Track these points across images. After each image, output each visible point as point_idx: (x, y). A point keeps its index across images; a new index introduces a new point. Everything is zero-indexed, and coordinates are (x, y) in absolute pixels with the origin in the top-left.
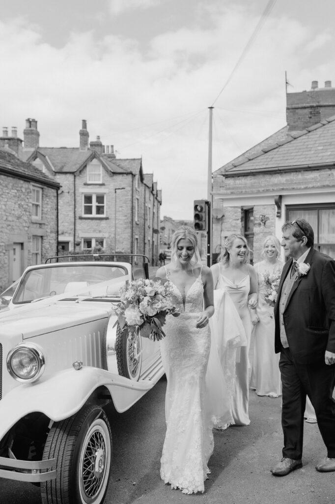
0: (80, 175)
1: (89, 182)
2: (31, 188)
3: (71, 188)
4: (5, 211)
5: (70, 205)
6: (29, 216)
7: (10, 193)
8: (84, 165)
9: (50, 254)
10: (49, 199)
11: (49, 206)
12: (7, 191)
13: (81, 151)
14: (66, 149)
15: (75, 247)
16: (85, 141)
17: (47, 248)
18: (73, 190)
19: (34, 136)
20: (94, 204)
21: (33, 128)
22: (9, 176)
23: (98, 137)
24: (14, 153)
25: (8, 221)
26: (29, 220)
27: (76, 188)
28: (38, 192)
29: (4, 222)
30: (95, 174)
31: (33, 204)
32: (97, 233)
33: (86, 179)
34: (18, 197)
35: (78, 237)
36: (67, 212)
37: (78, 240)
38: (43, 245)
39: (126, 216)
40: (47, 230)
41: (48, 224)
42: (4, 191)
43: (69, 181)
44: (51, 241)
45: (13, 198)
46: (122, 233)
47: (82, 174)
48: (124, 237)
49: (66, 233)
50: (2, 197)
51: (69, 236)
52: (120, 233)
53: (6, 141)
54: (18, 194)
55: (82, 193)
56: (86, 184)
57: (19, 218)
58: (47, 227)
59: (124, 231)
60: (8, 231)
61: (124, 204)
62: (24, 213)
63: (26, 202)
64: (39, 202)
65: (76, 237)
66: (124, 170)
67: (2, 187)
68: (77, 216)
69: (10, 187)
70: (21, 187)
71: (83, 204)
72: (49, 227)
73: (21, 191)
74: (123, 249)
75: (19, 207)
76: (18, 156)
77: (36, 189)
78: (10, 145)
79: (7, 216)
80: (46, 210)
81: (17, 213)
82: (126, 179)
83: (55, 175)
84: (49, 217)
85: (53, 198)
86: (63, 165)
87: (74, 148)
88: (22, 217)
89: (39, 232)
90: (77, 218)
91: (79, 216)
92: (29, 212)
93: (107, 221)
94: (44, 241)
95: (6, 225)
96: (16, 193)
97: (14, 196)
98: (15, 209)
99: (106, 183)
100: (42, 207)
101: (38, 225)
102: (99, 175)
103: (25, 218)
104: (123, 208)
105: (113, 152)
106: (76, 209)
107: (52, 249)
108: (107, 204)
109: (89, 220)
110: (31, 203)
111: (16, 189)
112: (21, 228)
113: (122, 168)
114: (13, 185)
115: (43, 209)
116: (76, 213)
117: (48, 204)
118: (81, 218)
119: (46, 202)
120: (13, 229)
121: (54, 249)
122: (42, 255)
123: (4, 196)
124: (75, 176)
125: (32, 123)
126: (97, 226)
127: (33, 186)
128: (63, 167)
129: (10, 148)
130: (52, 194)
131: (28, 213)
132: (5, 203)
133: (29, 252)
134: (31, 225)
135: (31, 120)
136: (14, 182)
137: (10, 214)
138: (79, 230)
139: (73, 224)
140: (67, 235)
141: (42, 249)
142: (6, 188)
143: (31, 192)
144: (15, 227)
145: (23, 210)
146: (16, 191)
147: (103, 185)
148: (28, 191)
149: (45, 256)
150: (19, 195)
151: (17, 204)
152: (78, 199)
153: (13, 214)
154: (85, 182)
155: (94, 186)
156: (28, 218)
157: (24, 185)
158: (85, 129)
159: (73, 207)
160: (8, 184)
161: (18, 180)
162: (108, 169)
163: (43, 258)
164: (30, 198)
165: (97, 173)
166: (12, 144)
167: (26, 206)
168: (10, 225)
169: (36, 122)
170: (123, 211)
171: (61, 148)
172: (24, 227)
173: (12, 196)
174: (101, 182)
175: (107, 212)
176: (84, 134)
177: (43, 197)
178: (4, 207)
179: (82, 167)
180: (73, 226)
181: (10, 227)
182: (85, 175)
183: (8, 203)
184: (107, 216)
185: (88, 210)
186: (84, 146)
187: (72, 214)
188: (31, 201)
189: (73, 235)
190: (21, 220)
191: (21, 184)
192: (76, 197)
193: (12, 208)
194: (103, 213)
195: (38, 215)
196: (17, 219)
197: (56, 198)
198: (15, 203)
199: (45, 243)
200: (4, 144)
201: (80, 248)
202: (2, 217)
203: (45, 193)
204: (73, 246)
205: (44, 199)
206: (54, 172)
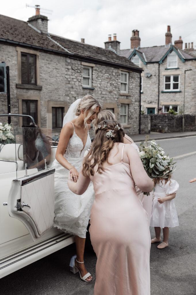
0: (163, 63)
1: (168, 68)
2: (120, 72)
3: (157, 72)
4: (100, 88)
5: (156, 84)
6: (118, 91)
7: (104, 76)
8: (165, 56)
9: (134, 116)
10: (134, 79)
11: (134, 84)
12: (101, 75)
13: (166, 47)
14: (156, 47)
15: (158, 112)
16: (169, 40)
17: (132, 112)
18: (158, 74)
19: (137, 41)
20: (172, 82)
21: (136, 36)
22: (103, 65)
23: (180, 37)
24: (114, 51)
25: (102, 94)
26: (118, 94)
27: (160, 72)
28: (126, 75)
29: (99, 95)
30: (173, 61)
31: (122, 83)
32: (173, 102)
33: (167, 65)
34: (110, 79)
35: (161, 105)
36: (154, 89)
37: (160, 106)
38: (129, 110)
39: (193, 89)
40: (133, 100)
41: (133, 96)
42: (99, 75)
43: (155, 68)
44: (135, 107)
45: (106, 79)
46: (190, 102)
47: (164, 62)
48: (191, 104)
49: (153, 102)
50: (98, 79)
51: (155, 104)
52: (189, 101)
53: (110, 43)
54: (109, 77)
55: (164, 75)
56: (166, 69)
57: (110, 92)
58: (132, 98)
59: (192, 100)
60: (102, 101)
61: (193, 82)
62: (115, 89)
63: (116, 82)
64: (126, 82)
65: (159, 105)
66: (193, 57)
67: (98, 72)
68: (160, 90)
69: (104, 72)
70: (112, 72)
71: (165, 83)
72: (134, 98)
73: (112, 75)
74: (191, 112)
75: (111, 85)
76: (117, 53)
77: (124, 73)
78: (112, 46)
79: (101, 91)
80: (131, 86)
81: (109, 89)
82: (194, 63)
83: (147, 65)
84: (134, 91)
85: (137, 79)
86: (152, 57)
87: (161, 46)
88: (113, 92)
89: (126, 101)
90: (160, 92)
91: (162, 91)
92: (119, 88)
93: (180, 93)
94: (130, 107)
95: (100, 97)
96: (108, 76)
97: (107, 78)
98: (108, 86)
99: (180, 68)
100: (129, 85)
101: (125, 97)
102: (176, 62)
103: (115, 92)
104: (191, 84)
105: (193, 47)
106: (160, 86)
107: (136, 113)
108: (180, 82)
109: (168, 94)
110: (120, 82)
111: (108, 73)
112: (112, 99)
113: (192, 56)
114: (106, 71)
115: (130, 86)
116: (160, 89)
117: (133, 83)
118: (163, 92)
119: (131, 81)
120: (106, 100)
121: (137, 113)
122: (128, 116)
123: (99, 78)
124: (159, 64)
125: (136, 32)
126: (173, 97)
127: (122, 71)
128: (152, 59)
129: (112, 48)
130: (136, 76)
131: (117, 89)
132: (100, 83)
133: (118, 115)
134: (120, 97)
135: (135, 31)
136: (107, 69)
137: (104, 90)
138: (161, 100)
139: (158, 96)
140: (154, 103)
141: (128, 113)
142: (100, 73)
143: (120, 75)
144: (107, 98)
145: (114, 87)
146: (108, 75)
147: (178, 68)
148: (117, 74)
149: (131, 117)
150: (111, 77)
151: (109, 83)
152: (161, 79)
153: (106, 90)
154: (166, 68)
155: (172, 70)
156: (117, 92)
157: (114, 71)
158: (169, 32)
159: (157, 85)
160: (102, 70)
161: (109, 67)
162: (182, 57)
163: (129, 118)
164: (119, 79)
165: (174, 61)
166: (113, 45)
167: (116, 85)
168: (103, 97)
169: (138, 32)
170: (192, 86)
171: (154, 47)
172: (115, 98)
173: (105, 78)
174: (176, 67)
175: (180, 87)
176: (169, 36)
177: (129, 78)
178: (99, 85)
179: (164, 58)
180: (157, 98)
181: (104, 98)
182: (166, 63)
183: (102, 82)
184: (181, 90)
185: (168, 86)
186: (168, 44)
187: (157, 90)
188: (120, 81)
189: (157, 104)
190: (112, 94)
191: (112, 70)
192: (160, 78)
193: (105, 86)
194: (177, 88)
195: (126, 90)
196: (110, 93)
197: (139, 79)
198: (108, 83)
199: (131, 109)
200: (109, 46)
201: (162, 111)
202: (98, 92)
203: (131, 76)
204: (157, 111)
205: (130, 80)
206: (146, 62)
